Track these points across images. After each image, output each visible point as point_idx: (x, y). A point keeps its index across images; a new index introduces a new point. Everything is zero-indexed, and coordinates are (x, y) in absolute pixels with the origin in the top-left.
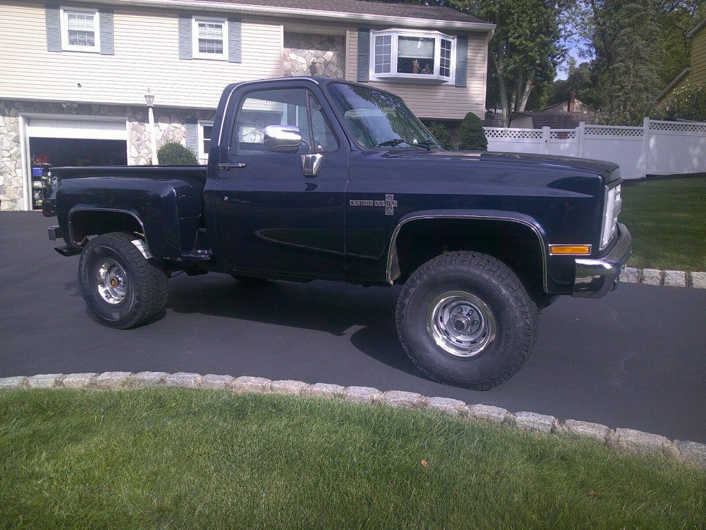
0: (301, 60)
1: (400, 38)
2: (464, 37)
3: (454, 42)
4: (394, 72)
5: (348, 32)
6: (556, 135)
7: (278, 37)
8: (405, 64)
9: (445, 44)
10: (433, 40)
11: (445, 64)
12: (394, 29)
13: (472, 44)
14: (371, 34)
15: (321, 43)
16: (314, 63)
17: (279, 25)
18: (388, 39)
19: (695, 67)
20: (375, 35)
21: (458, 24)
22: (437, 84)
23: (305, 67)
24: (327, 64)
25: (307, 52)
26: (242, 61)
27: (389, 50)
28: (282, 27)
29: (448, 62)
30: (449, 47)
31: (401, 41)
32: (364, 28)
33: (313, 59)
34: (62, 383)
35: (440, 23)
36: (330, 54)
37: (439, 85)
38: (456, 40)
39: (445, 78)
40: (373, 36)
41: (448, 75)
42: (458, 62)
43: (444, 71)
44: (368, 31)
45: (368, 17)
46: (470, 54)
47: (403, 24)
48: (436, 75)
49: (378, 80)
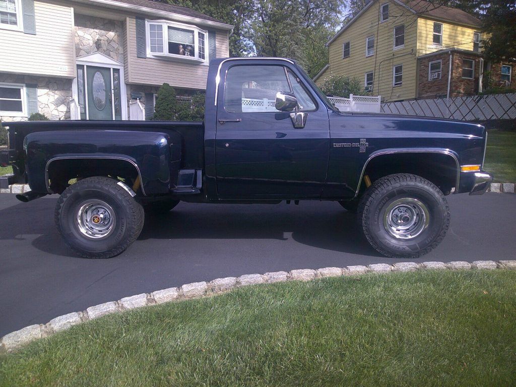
0: (87, 36)
1: (169, 28)
2: (213, 31)
3: (206, 35)
4: (166, 52)
5: (128, 19)
6: (271, 104)
7: (70, 17)
8: (173, 48)
9: (201, 36)
10: (192, 32)
11: (202, 50)
12: (164, 21)
13: (218, 38)
14: (146, 22)
15: (104, 25)
16: (98, 40)
17: (70, 7)
18: (160, 27)
19: (332, 64)
20: (150, 23)
21: (210, 23)
22: (196, 64)
23: (91, 42)
24: (109, 41)
25: (92, 30)
26: (37, 33)
27: (161, 35)
28: (72, 9)
29: (203, 48)
30: (203, 39)
31: (170, 30)
32: (141, 17)
33: (97, 37)
34: (154, 300)
35: (197, 20)
36: (112, 34)
37: (198, 65)
38: (207, 33)
39: (202, 60)
40: (148, 24)
41: (203, 58)
42: (210, 49)
43: (202, 56)
44: (144, 19)
45: (144, 9)
46: (217, 45)
47: (170, 17)
48: (196, 58)
49: (154, 57)
